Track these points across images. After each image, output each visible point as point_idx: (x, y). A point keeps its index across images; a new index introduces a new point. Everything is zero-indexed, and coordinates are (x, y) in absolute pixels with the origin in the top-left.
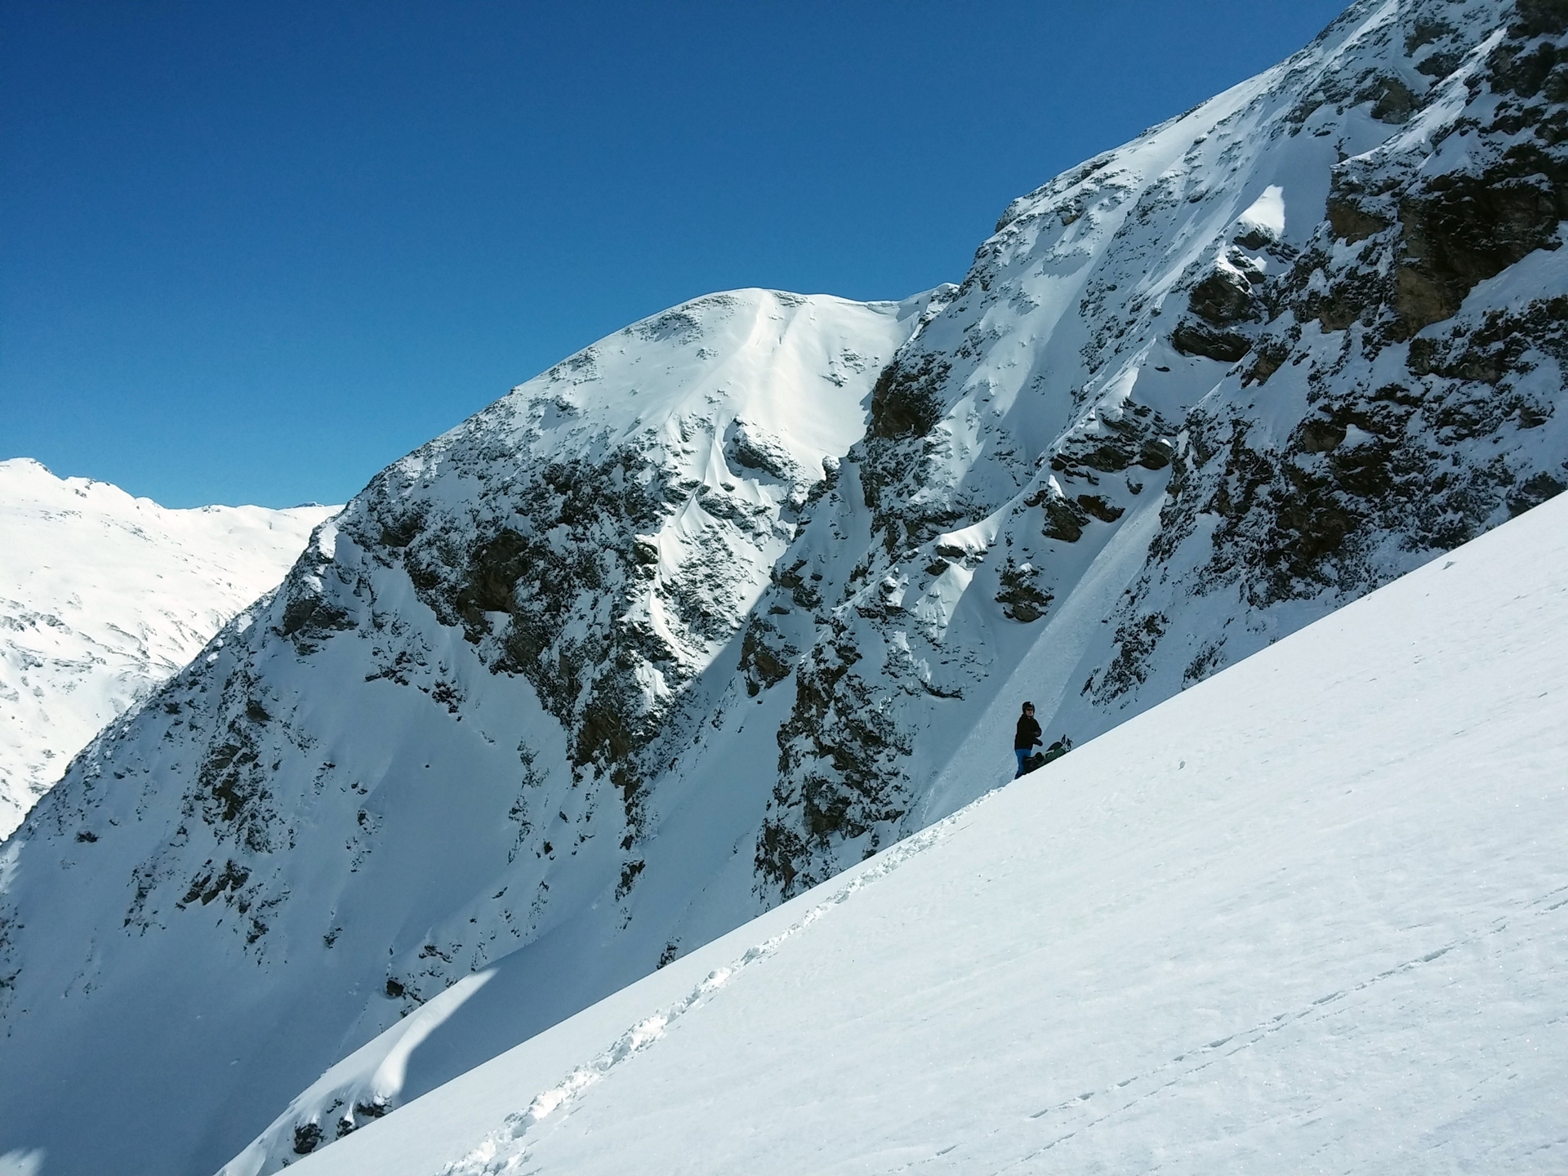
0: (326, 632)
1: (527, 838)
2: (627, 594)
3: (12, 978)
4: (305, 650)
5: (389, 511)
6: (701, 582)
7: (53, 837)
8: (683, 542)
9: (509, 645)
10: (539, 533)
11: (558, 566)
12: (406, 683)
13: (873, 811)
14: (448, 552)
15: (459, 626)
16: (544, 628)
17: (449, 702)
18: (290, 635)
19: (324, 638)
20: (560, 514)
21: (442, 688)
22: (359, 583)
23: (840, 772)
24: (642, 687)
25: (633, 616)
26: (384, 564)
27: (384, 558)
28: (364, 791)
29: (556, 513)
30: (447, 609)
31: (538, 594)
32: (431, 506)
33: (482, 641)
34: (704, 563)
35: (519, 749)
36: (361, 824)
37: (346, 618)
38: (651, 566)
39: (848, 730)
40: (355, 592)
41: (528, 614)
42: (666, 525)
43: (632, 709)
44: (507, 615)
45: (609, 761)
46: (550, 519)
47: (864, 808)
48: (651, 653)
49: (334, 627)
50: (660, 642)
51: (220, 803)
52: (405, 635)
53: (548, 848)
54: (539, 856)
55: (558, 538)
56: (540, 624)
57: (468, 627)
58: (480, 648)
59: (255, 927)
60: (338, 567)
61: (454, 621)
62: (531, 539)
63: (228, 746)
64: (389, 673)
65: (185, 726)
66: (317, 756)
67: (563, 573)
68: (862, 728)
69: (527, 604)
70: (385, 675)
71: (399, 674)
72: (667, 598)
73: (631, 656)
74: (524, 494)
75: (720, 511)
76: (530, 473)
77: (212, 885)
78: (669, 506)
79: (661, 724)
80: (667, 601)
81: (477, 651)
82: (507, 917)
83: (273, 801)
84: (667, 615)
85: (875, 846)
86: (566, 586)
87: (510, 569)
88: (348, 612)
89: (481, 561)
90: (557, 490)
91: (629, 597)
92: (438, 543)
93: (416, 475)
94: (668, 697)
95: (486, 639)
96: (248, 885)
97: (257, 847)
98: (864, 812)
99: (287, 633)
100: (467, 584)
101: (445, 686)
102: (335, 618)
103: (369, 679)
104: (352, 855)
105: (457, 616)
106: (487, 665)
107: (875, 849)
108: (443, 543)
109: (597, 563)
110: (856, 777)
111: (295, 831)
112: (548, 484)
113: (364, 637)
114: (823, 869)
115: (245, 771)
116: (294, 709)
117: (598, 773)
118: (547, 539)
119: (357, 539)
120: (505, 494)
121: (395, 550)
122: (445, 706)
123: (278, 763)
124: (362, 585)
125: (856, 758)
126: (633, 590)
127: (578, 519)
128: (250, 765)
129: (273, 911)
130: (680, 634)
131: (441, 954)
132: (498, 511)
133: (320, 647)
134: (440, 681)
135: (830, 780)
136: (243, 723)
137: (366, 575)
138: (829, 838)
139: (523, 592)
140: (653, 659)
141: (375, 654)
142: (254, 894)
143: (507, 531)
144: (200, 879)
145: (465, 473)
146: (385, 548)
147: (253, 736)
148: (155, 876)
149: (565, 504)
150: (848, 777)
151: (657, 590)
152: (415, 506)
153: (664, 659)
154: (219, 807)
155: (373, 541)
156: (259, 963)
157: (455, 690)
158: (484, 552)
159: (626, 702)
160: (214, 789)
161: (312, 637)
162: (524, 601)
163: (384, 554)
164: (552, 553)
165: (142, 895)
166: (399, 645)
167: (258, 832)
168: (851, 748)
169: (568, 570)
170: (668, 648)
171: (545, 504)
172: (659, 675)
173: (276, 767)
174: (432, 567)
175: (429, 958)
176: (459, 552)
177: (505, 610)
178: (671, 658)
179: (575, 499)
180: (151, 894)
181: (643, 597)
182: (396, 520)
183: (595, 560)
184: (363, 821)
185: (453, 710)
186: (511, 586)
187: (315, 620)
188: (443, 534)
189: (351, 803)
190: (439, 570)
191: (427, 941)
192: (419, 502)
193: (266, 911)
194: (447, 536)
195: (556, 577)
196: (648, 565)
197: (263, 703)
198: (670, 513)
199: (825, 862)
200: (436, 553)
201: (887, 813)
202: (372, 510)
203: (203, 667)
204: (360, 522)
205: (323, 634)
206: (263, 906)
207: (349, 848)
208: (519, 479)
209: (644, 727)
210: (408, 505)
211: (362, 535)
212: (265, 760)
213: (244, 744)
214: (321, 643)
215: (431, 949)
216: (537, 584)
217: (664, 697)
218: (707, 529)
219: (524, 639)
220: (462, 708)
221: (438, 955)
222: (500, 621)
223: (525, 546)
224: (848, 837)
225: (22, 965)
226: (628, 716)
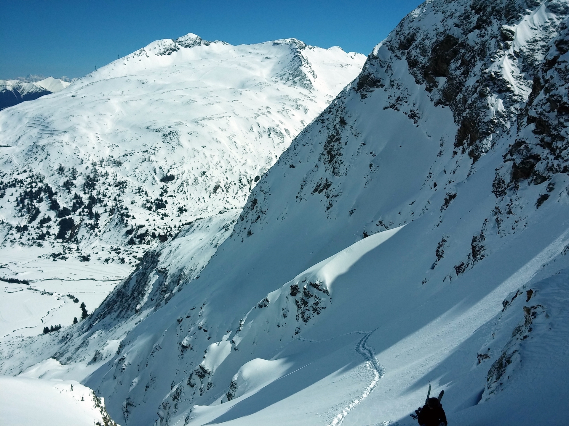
0: (372, 89)
1: (429, 179)
2: (491, 57)
3: (266, 211)
4: (363, 97)
5: (403, 34)
6: (538, 50)
7: (283, 165)
8: (532, 28)
9: (445, 93)
10: (464, 36)
11: (470, 51)
12: (398, 110)
13: (555, 165)
14: (423, 50)
15: (424, 84)
16: (460, 83)
17: (414, 119)
18: (359, 91)
19: (371, 91)
20: (475, 25)
21: (412, 112)
22: (387, 67)
23: (537, 136)
24: (490, 106)
25: (493, 69)
26: (399, 59)
27: (399, 56)
28: (375, 155)
29: (473, 24)
30: (420, 77)
31: (460, 66)
32: (420, 29)
33: (433, 91)
34: (542, 39)
35: (440, 141)
36: (371, 168)
37: (380, 83)
38: (509, 42)
39: (549, 103)
40: (385, 71)
41: (454, 77)
42: (524, 20)
43: (482, 118)
44: (445, 78)
45: (469, 145)
46: (470, 28)
47: (548, 163)
48: (498, 88)
49: (375, 87)
50: (505, 82)
51: (329, 157)
52: (401, 89)
53: (435, 185)
54: (431, 189)
55: (473, 38)
56: (459, 81)
57: (427, 85)
58: (431, 94)
59: (329, 204)
60: (380, 61)
61: (422, 82)
62: (460, 39)
63: (332, 135)
64: (393, 106)
65: (325, 128)
66: (360, 140)
67: (472, 55)
68: (560, 101)
69: (453, 72)
70: (391, 107)
71: (396, 106)
72: (515, 59)
73: (487, 90)
74: (460, 17)
75: (559, 10)
76: (465, 6)
77: (321, 187)
78: (528, 10)
79: (497, 126)
80: (515, 61)
81: (430, 96)
82: (412, 214)
83: (343, 157)
84: (513, 68)
85: (550, 191)
86: (473, 61)
87: (448, 55)
88: (381, 80)
89: (435, 52)
90: (476, 13)
91: (492, 59)
92: (420, 46)
93: (416, 16)
94: (504, 112)
95: (435, 90)
96: (330, 188)
97: (335, 174)
98: (547, 166)
99: (358, 90)
100: (429, 64)
101: (413, 111)
102: (376, 83)
103: (385, 108)
104: (365, 180)
105: (424, 79)
106: (433, 102)
107: (549, 194)
108: (422, 46)
109: (487, 46)
110: (547, 139)
111: (348, 169)
112: (472, 10)
113: (386, 91)
114: (508, 205)
115: (336, 144)
116: (355, 121)
117: (463, 151)
118: (467, 38)
119: (389, 48)
120: (451, 18)
121: (404, 51)
122: (413, 120)
123: (347, 142)
124: (389, 68)
125: (550, 125)
126: (495, 55)
127: (483, 26)
128: (338, 143)
129: (336, 199)
130: (519, 79)
131: (385, 225)
132: (446, 27)
133: (369, 95)
134: (412, 109)
135: (527, 141)
136: (338, 126)
137: (391, 64)
138: (519, 184)
139: (453, 66)
140: (500, 92)
141: (389, 98)
142: (331, 192)
143: (449, 36)
144: (318, 184)
145: (437, 12)
146: (400, 51)
147: (340, 131)
148: (307, 182)
149: (478, 19)
150: (542, 140)
151: (510, 55)
152: (414, 30)
153: (506, 91)
154: (328, 158)
155: (396, 48)
156: (328, 218)
157: (417, 113)
158: (438, 47)
159: (480, 114)
160: (327, 151)
161: (366, 91)
162: (452, 70)
163: (399, 54)
164: (468, 45)
165: (302, 188)
166: (398, 93)
167: (336, 168)
168: (547, 117)
169: (474, 53)
170: (509, 86)
171: (469, 21)
172: (501, 101)
173: (346, 144)
174: (416, 58)
175: (380, 226)
176: (428, 49)
177: (445, 76)
178: (510, 91)
179: (483, 15)
180: (305, 188)
181: (500, 59)
182: (405, 37)
183: (486, 45)
184: (371, 167)
185: (416, 122)
186: (448, 64)
187: (368, 84)
188: (422, 42)
189: (369, 159)
190: (418, 58)
191: (380, 219)
192: (416, 28)
193: (333, 199)
194: (424, 42)
195: (468, 57)
196: (507, 42)
197: (345, 118)
198: (529, 14)
199: (511, 200)
200: (418, 50)
201: (565, 167)
202: (397, 34)
203: (333, 106)
204: (392, 40)
205: (371, 90)
206: (333, 197)
207: (365, 178)
208: (459, 10)
209: (487, 127)
210: (411, 30)
211: (391, 46)
212: (343, 141)
213: (337, 134)
214: (370, 94)
215: (381, 222)
216: (460, 61)
217: (501, 112)
218: (548, 21)
219: (450, 89)
220: (420, 121)
221: (384, 226)
222: (442, 81)
223: (457, 43)
224: (532, 184)
225: (268, 207)
226: (479, 122)
